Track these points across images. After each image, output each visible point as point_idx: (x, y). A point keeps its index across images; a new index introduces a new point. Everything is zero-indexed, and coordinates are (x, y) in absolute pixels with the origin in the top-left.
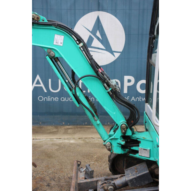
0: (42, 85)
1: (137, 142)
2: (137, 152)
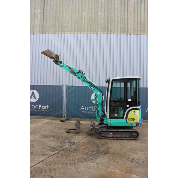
0: (83, 108)
1: (104, 120)
2: (103, 122)
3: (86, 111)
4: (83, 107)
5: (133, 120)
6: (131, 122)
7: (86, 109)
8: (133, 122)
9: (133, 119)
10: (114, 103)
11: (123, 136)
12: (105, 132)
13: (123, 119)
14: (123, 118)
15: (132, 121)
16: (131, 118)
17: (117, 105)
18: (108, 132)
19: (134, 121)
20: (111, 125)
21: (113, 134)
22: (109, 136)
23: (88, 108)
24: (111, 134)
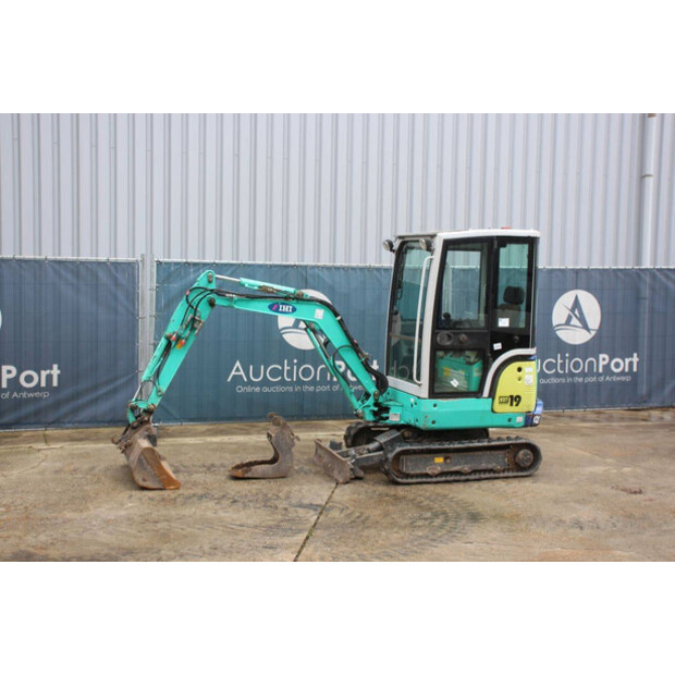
3: (256, 384)
4: (238, 364)
5: (515, 403)
6: (507, 408)
7: (256, 375)
8: (514, 409)
9: (515, 399)
10: (449, 336)
11: (484, 466)
12: (413, 457)
13: (480, 400)
14: (478, 394)
15: (511, 405)
16: (508, 395)
17: (461, 342)
18: (428, 456)
19: (517, 405)
20: (436, 426)
21: (446, 459)
22: (429, 472)
23: (265, 372)
24: (439, 460)
